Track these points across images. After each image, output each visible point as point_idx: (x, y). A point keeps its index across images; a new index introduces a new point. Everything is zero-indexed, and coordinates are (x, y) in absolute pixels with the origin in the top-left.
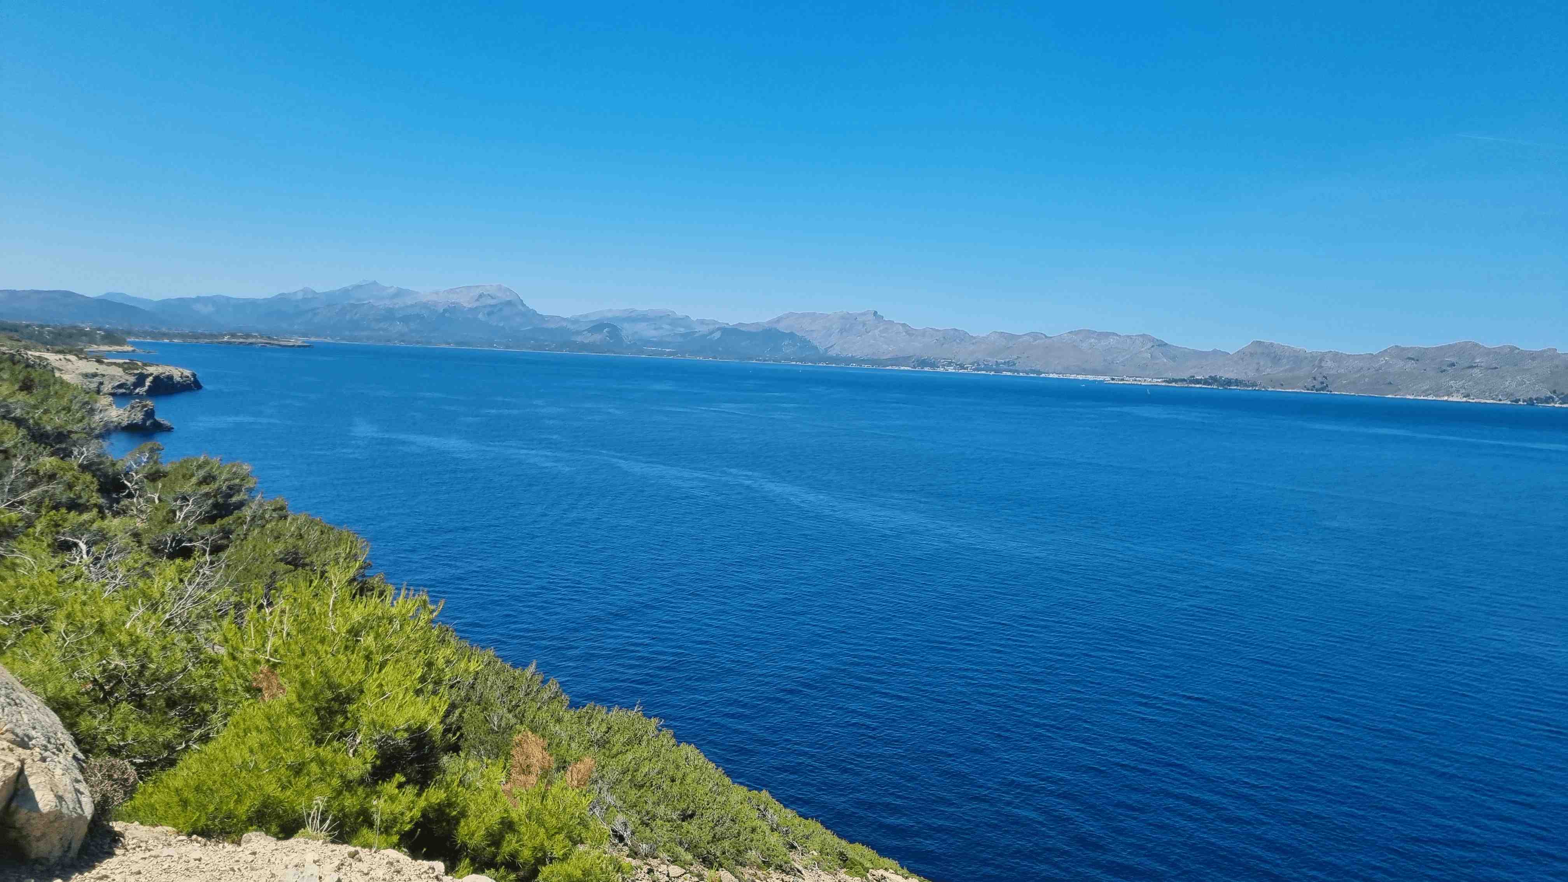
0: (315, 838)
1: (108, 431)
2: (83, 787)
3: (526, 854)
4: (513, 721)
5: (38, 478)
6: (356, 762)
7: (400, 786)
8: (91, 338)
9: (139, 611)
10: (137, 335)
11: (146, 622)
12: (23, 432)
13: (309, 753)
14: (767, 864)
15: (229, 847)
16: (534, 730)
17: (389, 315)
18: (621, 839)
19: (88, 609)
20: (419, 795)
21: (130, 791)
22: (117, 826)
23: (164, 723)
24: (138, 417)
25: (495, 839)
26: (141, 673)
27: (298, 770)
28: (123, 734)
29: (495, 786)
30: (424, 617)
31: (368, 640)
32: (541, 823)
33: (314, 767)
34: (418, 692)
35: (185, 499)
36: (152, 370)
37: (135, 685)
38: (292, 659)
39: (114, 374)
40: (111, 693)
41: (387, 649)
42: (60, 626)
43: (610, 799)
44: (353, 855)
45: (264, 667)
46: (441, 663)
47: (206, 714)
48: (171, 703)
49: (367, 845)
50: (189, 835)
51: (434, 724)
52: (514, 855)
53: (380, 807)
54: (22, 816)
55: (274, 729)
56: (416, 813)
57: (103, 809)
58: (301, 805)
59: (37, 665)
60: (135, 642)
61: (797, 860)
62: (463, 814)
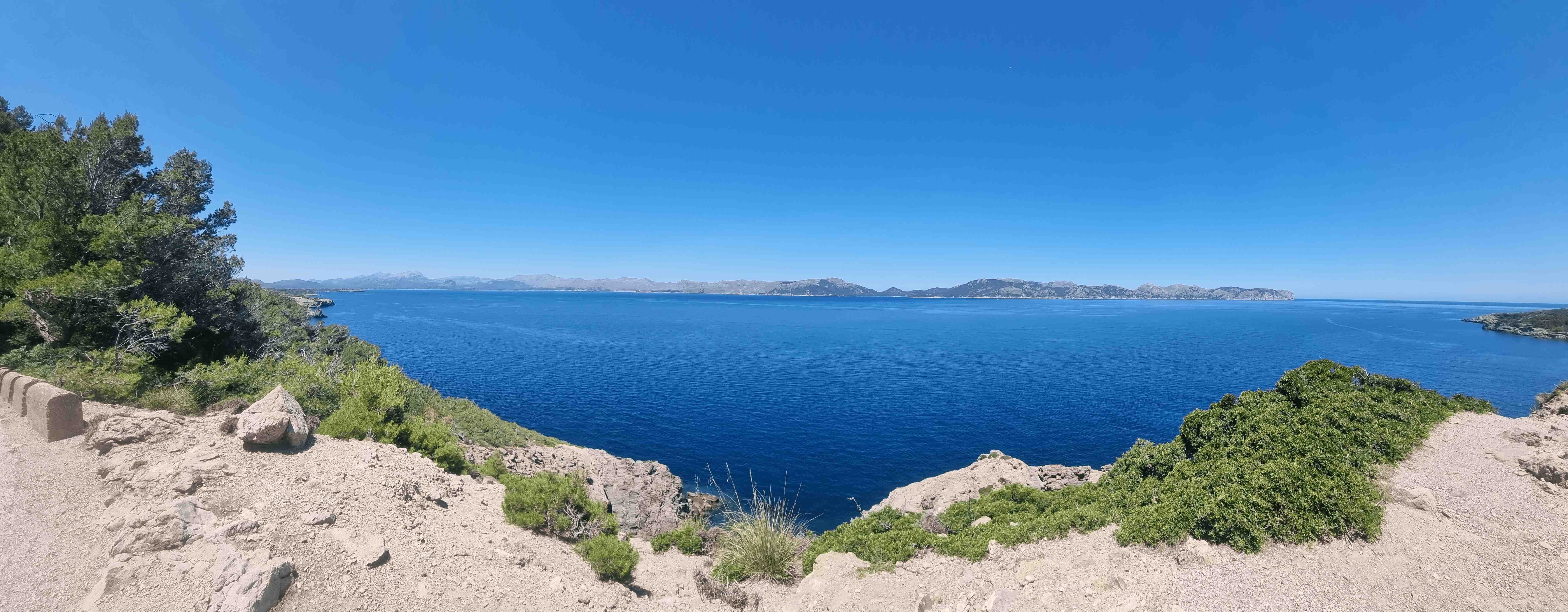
0: (369, 440)
1: (310, 318)
2: (305, 425)
3: (430, 445)
4: (424, 402)
5: (293, 332)
6: (380, 416)
7: (393, 424)
8: (305, 292)
9: (319, 371)
10: (318, 291)
11: (321, 374)
12: (288, 319)
13: (367, 414)
14: (516, 445)
15: (346, 442)
16: (430, 405)
17: (385, 281)
18: (461, 438)
19: (305, 370)
20: (398, 427)
21: (318, 425)
22: (315, 435)
23: (326, 404)
24: (318, 314)
25: (421, 441)
26: (320, 389)
27: (364, 419)
28: (315, 407)
29: (420, 424)
30: (397, 372)
31: (382, 379)
32: (435, 435)
33: (368, 418)
34: (397, 395)
35: (330, 337)
36: (321, 300)
37: (318, 393)
38: (361, 386)
39: (312, 302)
40: (312, 395)
41: (388, 382)
42: (299, 375)
43: (456, 426)
44: (380, 446)
45: (353, 388)
46: (403, 386)
47: (338, 401)
48: (328, 398)
49: (384, 443)
50: (334, 438)
51: (402, 405)
52: (427, 445)
53: (387, 430)
54: (290, 434)
55: (356, 406)
56: (398, 432)
57: (311, 431)
58: (365, 430)
59: (293, 387)
60: (318, 380)
61: (528, 443)
62: (411, 432)
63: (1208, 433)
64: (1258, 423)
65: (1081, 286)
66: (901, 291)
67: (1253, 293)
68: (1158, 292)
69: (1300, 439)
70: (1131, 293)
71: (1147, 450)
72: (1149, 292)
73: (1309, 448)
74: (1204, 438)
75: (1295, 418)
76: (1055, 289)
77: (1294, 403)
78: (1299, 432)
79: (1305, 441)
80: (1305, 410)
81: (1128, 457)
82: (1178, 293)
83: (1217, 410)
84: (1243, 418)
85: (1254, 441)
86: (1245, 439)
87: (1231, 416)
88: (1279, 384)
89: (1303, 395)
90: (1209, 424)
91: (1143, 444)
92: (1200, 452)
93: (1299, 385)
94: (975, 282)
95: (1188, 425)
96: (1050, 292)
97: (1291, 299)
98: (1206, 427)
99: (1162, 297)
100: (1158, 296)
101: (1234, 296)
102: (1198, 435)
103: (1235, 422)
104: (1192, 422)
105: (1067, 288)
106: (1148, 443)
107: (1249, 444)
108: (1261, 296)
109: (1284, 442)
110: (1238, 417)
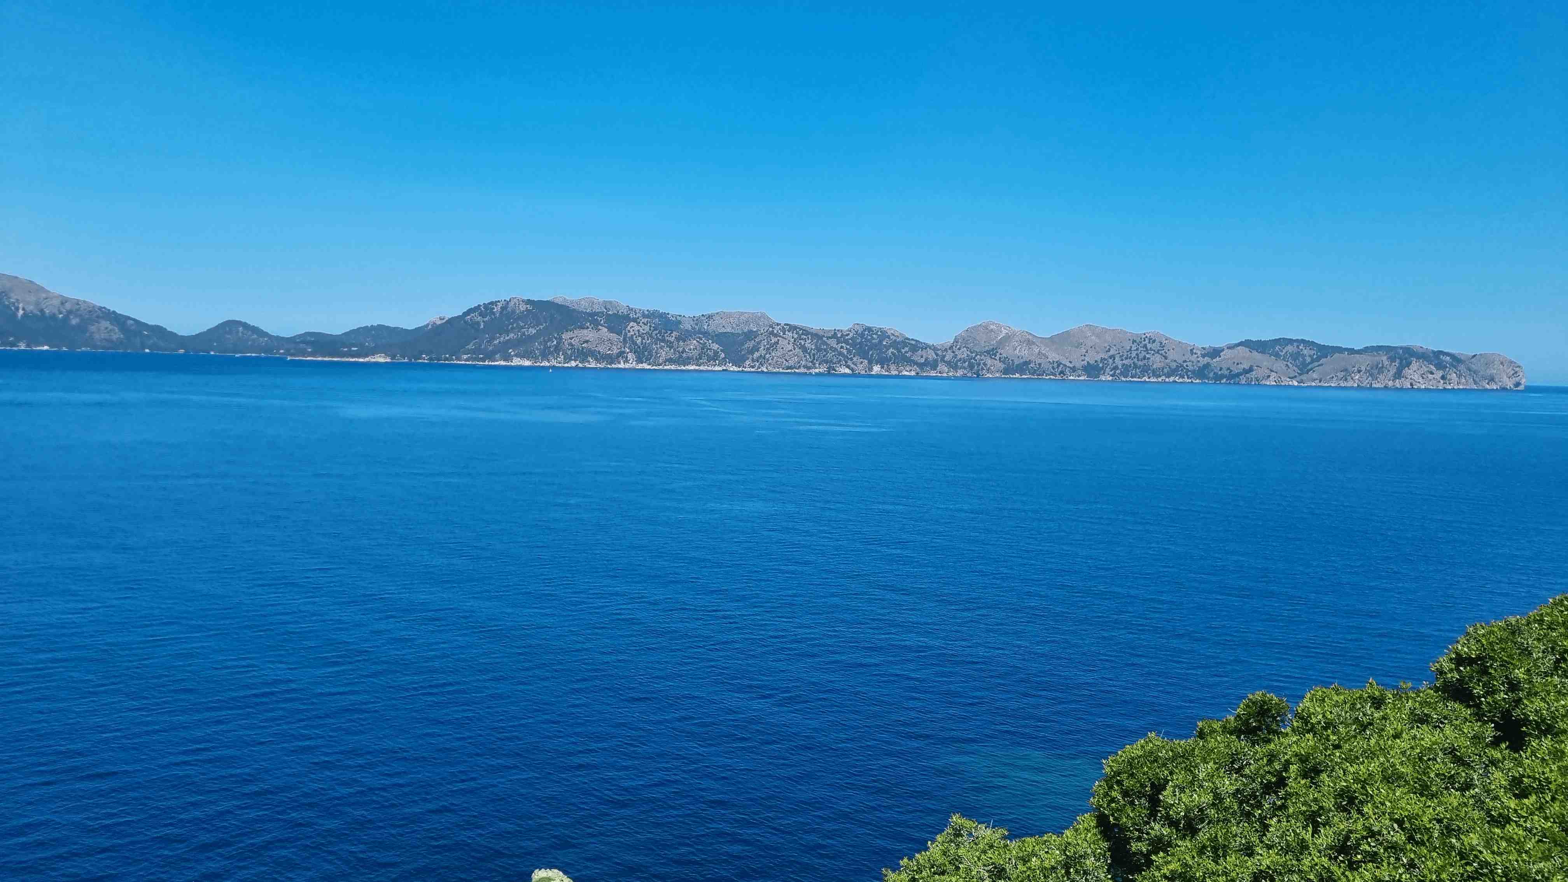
63: (1188, 810)
64: (1364, 783)
65: (793, 328)
66: (266, 334)
67: (1365, 362)
68: (1022, 353)
69: (1509, 840)
70: (931, 355)
71: (984, 852)
72: (992, 353)
73: (1539, 871)
74: (1173, 823)
75: (1498, 774)
76: (719, 338)
77: (1497, 728)
78: (1508, 820)
79: (1529, 846)
80: (1533, 753)
81: (919, 871)
82: (1093, 358)
83: (1219, 742)
84: (1312, 772)
85: (1347, 838)
86: (1315, 832)
87: (1270, 762)
88: (1446, 666)
89: (1533, 707)
90: (1192, 783)
91: (970, 834)
92: (1158, 869)
93: (1520, 673)
94: (488, 308)
95: (1119, 783)
96: (704, 347)
97: (1510, 384)
98: (1182, 790)
99: (1038, 372)
100: (1023, 367)
101: (1293, 370)
102: (1153, 814)
103: (1282, 782)
104: (1132, 775)
105: (750, 335)
106: (986, 833)
107: (1331, 848)
108: (1398, 375)
109: (1453, 847)
110: (1293, 768)
